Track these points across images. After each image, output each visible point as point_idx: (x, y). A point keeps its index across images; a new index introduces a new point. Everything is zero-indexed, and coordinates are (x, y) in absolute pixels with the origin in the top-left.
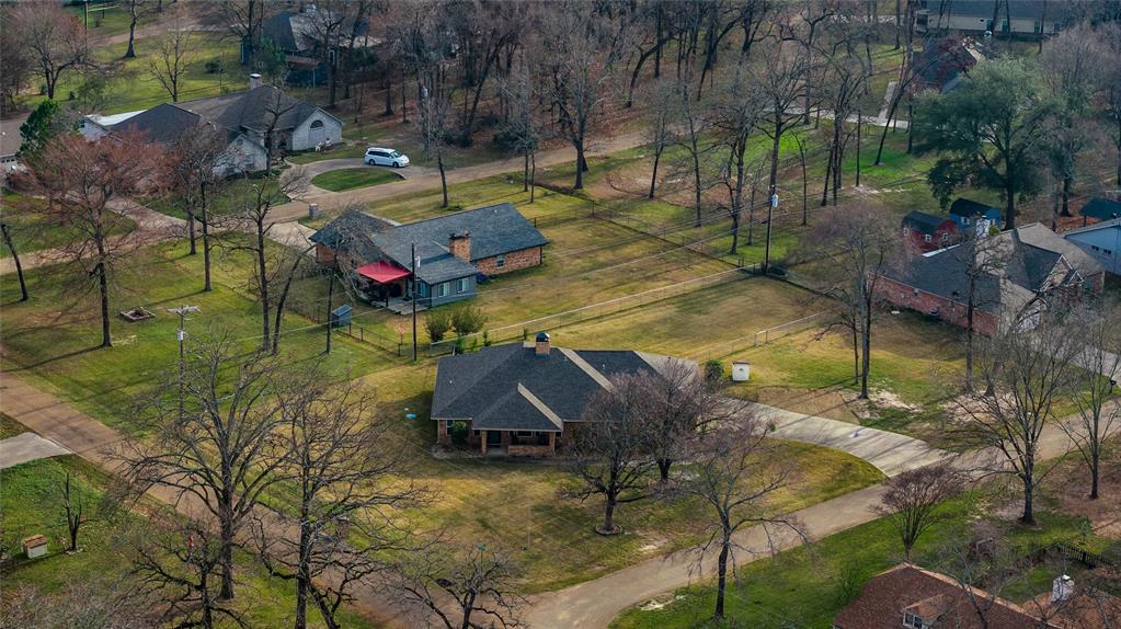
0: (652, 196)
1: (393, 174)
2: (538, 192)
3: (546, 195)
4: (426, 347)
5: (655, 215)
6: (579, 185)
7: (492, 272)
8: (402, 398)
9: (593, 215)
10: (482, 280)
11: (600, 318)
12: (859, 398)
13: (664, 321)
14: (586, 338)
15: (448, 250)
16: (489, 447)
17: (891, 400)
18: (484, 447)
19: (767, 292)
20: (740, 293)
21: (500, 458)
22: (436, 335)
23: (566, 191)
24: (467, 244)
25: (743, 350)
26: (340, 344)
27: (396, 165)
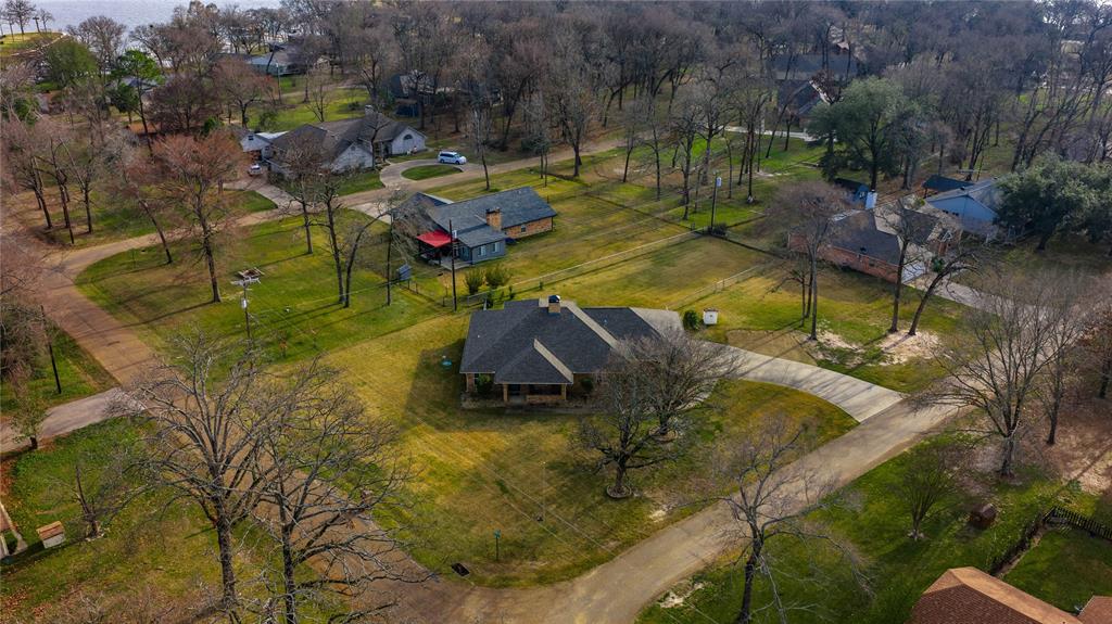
0: (625, 181)
1: (455, 168)
2: (550, 179)
3: (555, 181)
4: (465, 299)
5: (628, 193)
6: (576, 174)
7: (518, 236)
8: (442, 346)
9: (586, 194)
10: (510, 242)
11: (596, 271)
12: (810, 339)
13: (643, 272)
14: (586, 288)
15: (484, 220)
16: (510, 395)
17: (836, 341)
18: (505, 397)
19: (714, 248)
20: (694, 249)
21: (519, 407)
22: (473, 288)
23: (567, 178)
24: (499, 216)
25: (707, 297)
26: (400, 296)
27: (458, 163)
